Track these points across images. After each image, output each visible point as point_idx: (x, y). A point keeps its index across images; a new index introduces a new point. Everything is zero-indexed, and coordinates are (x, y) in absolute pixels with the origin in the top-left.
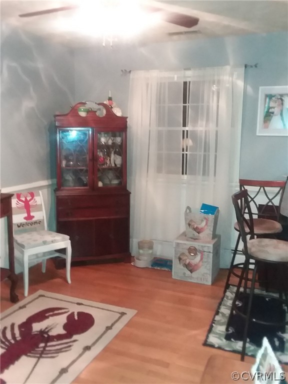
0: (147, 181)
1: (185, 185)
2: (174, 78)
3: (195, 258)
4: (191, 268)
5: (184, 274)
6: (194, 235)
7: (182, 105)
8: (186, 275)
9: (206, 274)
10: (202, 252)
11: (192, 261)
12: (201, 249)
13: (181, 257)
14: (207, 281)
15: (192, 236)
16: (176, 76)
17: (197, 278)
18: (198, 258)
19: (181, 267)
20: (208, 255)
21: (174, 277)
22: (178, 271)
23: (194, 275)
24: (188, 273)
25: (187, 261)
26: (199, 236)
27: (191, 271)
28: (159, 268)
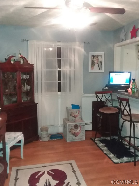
0: (41, 97)
1: (60, 97)
2: (52, 45)
3: (77, 130)
4: (75, 135)
5: (73, 138)
6: (73, 119)
7: (57, 58)
8: (74, 139)
9: (83, 136)
10: (80, 126)
11: (76, 131)
12: (80, 125)
13: (71, 131)
14: (83, 139)
15: (72, 120)
16: (53, 45)
17: (79, 139)
18: (79, 129)
19: (71, 135)
20: (83, 127)
21: (68, 141)
22: (69, 138)
23: (77, 137)
24: (74, 137)
25: (74, 132)
26: (75, 120)
27: (76, 136)
28: (55, 139)
